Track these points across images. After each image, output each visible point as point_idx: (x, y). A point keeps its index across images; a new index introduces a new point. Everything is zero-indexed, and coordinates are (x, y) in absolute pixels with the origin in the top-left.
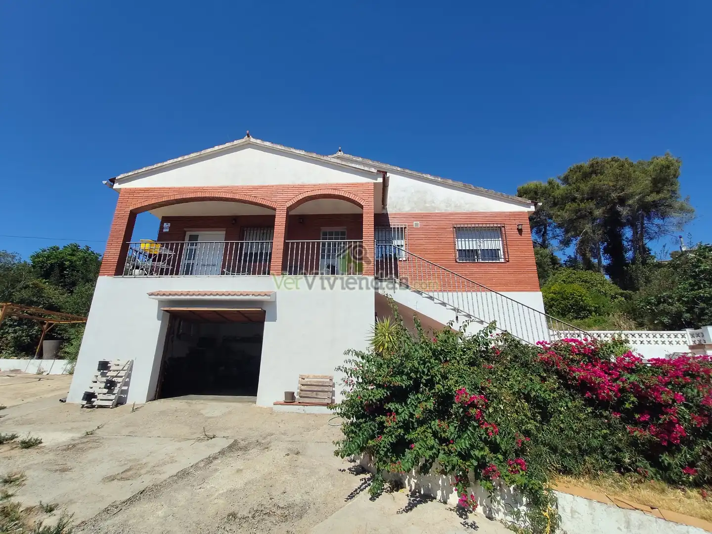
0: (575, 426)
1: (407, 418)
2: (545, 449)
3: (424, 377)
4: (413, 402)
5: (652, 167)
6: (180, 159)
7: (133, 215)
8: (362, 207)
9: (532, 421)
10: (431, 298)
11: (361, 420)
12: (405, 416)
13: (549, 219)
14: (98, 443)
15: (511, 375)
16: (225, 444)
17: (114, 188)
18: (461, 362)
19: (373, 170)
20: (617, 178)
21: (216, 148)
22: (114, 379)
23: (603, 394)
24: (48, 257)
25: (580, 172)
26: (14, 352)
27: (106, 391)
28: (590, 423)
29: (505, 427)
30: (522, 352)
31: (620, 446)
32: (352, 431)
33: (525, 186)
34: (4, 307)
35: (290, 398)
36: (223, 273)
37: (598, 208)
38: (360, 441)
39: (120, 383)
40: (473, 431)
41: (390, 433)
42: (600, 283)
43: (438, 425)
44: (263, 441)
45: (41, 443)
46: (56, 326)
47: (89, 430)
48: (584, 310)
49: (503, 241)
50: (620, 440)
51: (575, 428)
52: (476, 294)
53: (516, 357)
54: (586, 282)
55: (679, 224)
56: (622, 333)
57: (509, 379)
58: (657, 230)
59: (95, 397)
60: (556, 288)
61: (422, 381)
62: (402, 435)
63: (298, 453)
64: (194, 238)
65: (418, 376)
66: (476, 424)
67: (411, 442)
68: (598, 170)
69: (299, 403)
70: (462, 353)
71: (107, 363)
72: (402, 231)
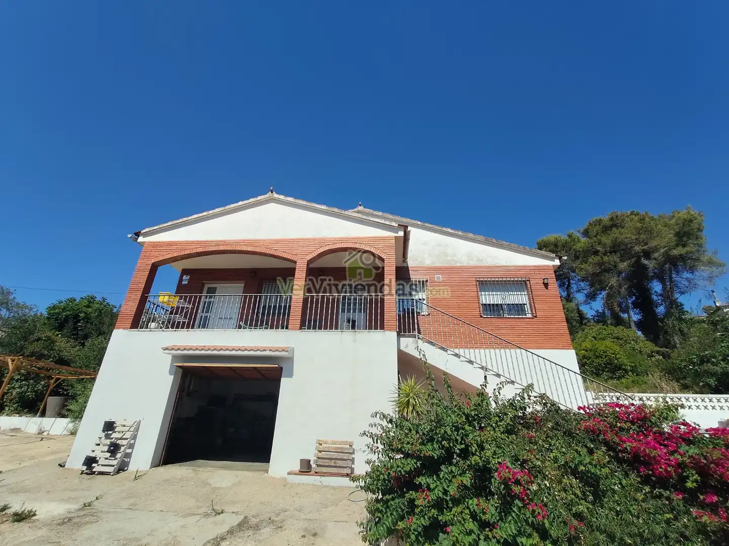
0: (634, 509)
1: (441, 495)
2: (602, 537)
3: (458, 446)
4: (447, 476)
5: (674, 220)
6: (204, 214)
7: (154, 268)
8: (382, 260)
9: (582, 501)
10: (457, 355)
11: (388, 497)
12: (438, 492)
13: (573, 272)
14: (95, 518)
15: (554, 445)
16: (235, 520)
17: (138, 241)
18: (497, 429)
19: (394, 224)
20: (639, 231)
21: (241, 203)
22: (119, 442)
23: (660, 470)
24: (64, 309)
25: (599, 225)
26: (17, 410)
27: (108, 455)
28: (651, 505)
29: (553, 508)
30: (563, 419)
31: (687, 533)
32: (378, 510)
33: (545, 238)
34: (16, 361)
35: (306, 467)
36: (240, 327)
37: (622, 261)
38: (389, 523)
39: (124, 446)
40: (519, 513)
41: (422, 514)
42: (633, 340)
43: (477, 505)
44: (276, 519)
45: (35, 515)
46: (63, 381)
47: (87, 501)
48: (620, 368)
49: (529, 295)
50: (686, 527)
51: (633, 511)
52: (505, 351)
53: (557, 424)
54: (618, 338)
55: (711, 278)
56: (667, 397)
57: (552, 450)
58: (687, 283)
59: (96, 462)
60: (587, 344)
61: (456, 451)
62: (436, 516)
63: (315, 535)
64: (212, 291)
65: (451, 445)
66: (520, 505)
67: (446, 525)
68: (618, 223)
69: (316, 473)
70: (497, 419)
71: (113, 423)
72: (423, 284)
